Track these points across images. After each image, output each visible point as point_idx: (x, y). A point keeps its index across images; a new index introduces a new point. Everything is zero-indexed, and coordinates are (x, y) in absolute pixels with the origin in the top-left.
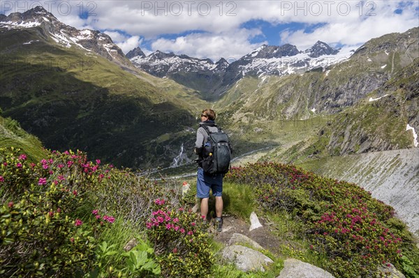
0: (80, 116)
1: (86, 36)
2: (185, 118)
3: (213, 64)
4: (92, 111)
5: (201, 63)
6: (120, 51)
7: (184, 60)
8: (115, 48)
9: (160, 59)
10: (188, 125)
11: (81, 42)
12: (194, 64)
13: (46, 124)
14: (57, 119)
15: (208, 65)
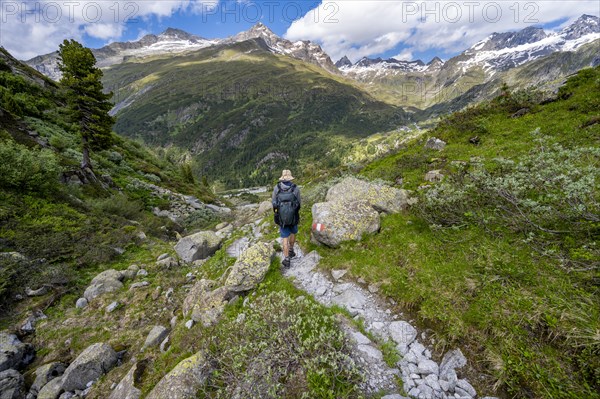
0: (290, 117)
1: (298, 47)
2: (397, 118)
3: (423, 65)
4: (302, 112)
5: (410, 65)
6: (329, 59)
7: (393, 64)
8: (325, 55)
9: (367, 66)
10: (401, 124)
11: (294, 52)
12: (402, 67)
13: (261, 124)
14: (271, 120)
15: (418, 67)
